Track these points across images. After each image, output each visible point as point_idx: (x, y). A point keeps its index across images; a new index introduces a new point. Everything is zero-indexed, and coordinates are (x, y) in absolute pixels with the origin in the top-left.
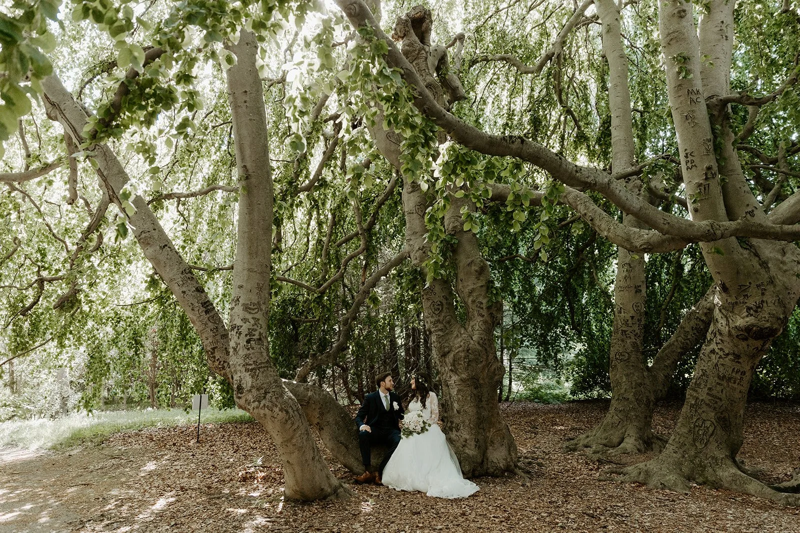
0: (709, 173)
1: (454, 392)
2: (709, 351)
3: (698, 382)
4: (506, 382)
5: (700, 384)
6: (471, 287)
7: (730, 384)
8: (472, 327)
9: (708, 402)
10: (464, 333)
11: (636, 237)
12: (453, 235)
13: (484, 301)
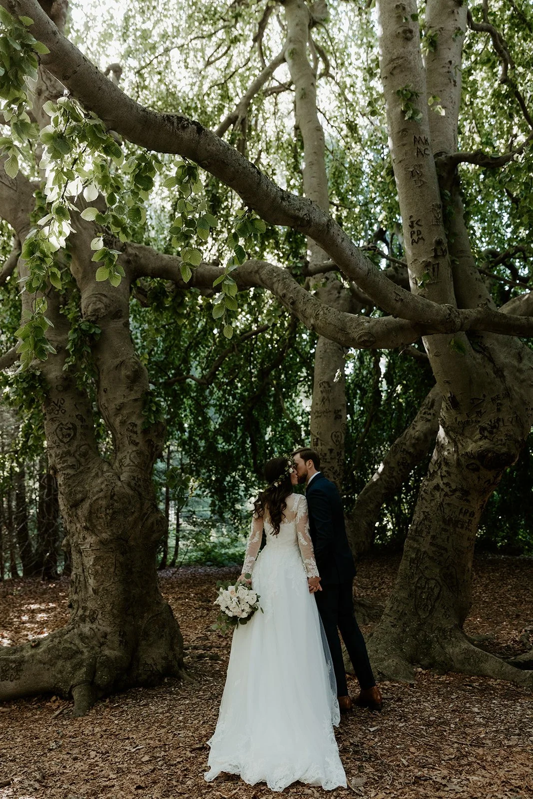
0: (438, 250)
1: (89, 561)
2: (432, 487)
3: (419, 529)
4: (172, 542)
5: (422, 531)
6: (118, 402)
7: (457, 529)
8: (120, 461)
9: (431, 554)
10: (108, 471)
11: (354, 325)
12: (94, 322)
13: (139, 422)
